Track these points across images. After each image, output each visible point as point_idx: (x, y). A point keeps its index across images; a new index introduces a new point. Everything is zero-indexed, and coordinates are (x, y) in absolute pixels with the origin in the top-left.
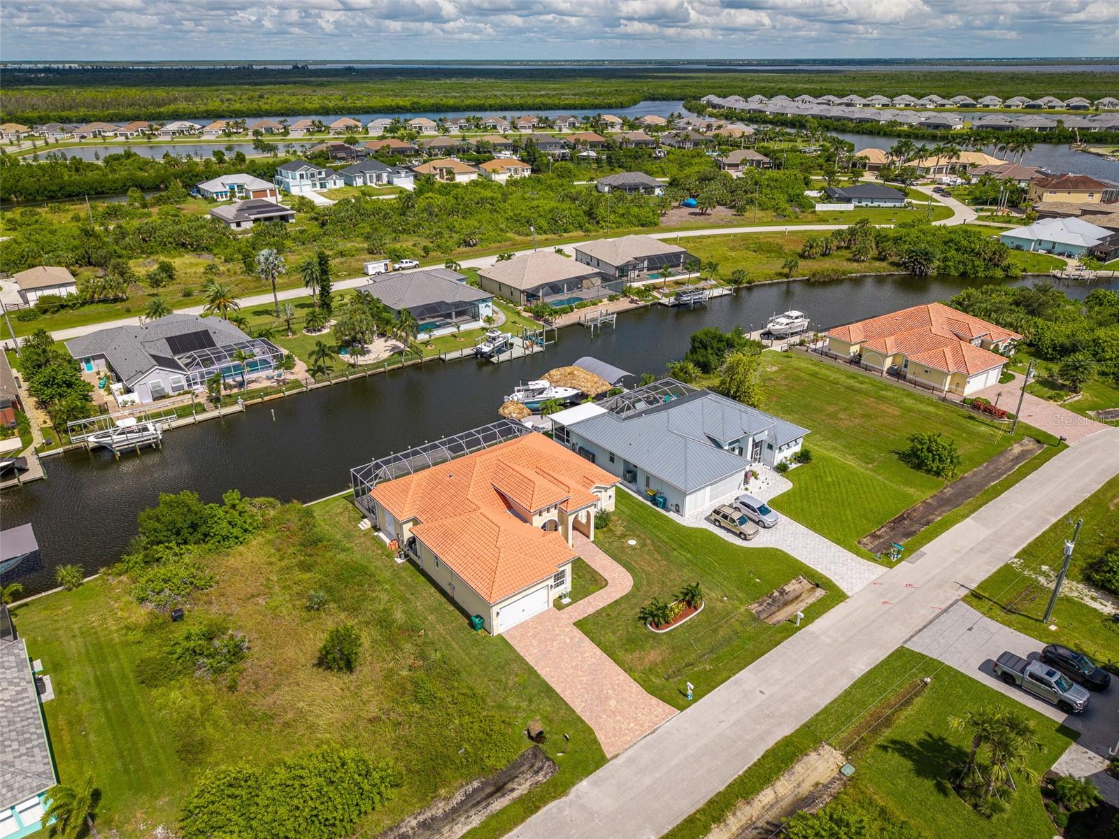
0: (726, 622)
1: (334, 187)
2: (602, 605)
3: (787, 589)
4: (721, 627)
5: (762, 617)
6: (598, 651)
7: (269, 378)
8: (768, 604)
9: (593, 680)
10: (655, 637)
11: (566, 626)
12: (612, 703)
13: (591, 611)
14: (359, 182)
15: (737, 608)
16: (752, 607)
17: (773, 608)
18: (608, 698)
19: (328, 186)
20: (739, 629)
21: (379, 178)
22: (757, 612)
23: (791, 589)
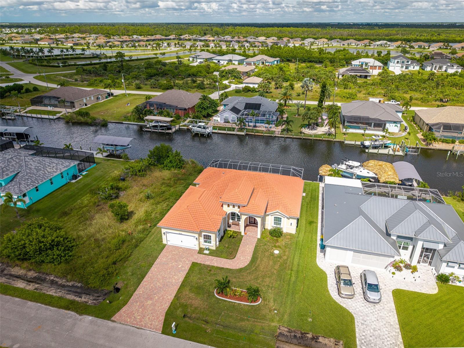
0: (254, 322)
1: (412, 69)
2: (215, 265)
3: (321, 339)
4: (248, 320)
5: (280, 338)
6: (181, 280)
7: (266, 127)
8: (295, 336)
9: (161, 288)
10: (210, 295)
11: (189, 261)
12: (149, 302)
13: (208, 263)
14: (428, 69)
15: (273, 321)
16: (282, 328)
17: (295, 341)
18: (151, 299)
19: (410, 68)
20: (257, 331)
21: (440, 68)
22: (280, 333)
23: (323, 342)
